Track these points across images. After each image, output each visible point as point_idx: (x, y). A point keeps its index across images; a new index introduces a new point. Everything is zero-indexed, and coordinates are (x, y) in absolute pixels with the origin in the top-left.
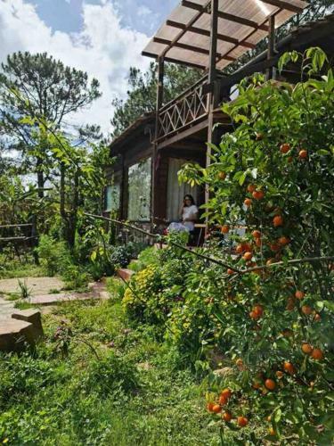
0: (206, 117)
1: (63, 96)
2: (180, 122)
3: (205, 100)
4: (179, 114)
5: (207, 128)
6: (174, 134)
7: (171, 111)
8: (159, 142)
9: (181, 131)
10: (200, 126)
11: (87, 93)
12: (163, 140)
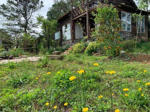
0: (86, 12)
1: (31, 7)
2: (78, 13)
3: (85, 8)
4: (78, 11)
5: (86, 14)
6: (77, 16)
7: (76, 10)
8: (73, 18)
9: (79, 15)
10: (84, 14)
11: (39, 6)
12: (74, 18)
